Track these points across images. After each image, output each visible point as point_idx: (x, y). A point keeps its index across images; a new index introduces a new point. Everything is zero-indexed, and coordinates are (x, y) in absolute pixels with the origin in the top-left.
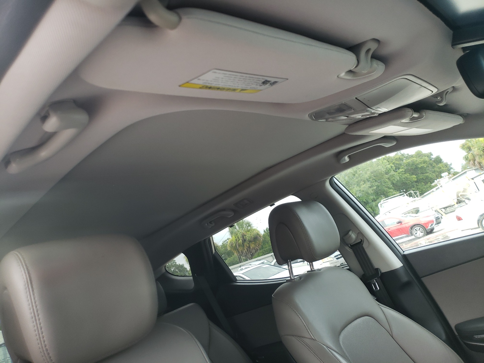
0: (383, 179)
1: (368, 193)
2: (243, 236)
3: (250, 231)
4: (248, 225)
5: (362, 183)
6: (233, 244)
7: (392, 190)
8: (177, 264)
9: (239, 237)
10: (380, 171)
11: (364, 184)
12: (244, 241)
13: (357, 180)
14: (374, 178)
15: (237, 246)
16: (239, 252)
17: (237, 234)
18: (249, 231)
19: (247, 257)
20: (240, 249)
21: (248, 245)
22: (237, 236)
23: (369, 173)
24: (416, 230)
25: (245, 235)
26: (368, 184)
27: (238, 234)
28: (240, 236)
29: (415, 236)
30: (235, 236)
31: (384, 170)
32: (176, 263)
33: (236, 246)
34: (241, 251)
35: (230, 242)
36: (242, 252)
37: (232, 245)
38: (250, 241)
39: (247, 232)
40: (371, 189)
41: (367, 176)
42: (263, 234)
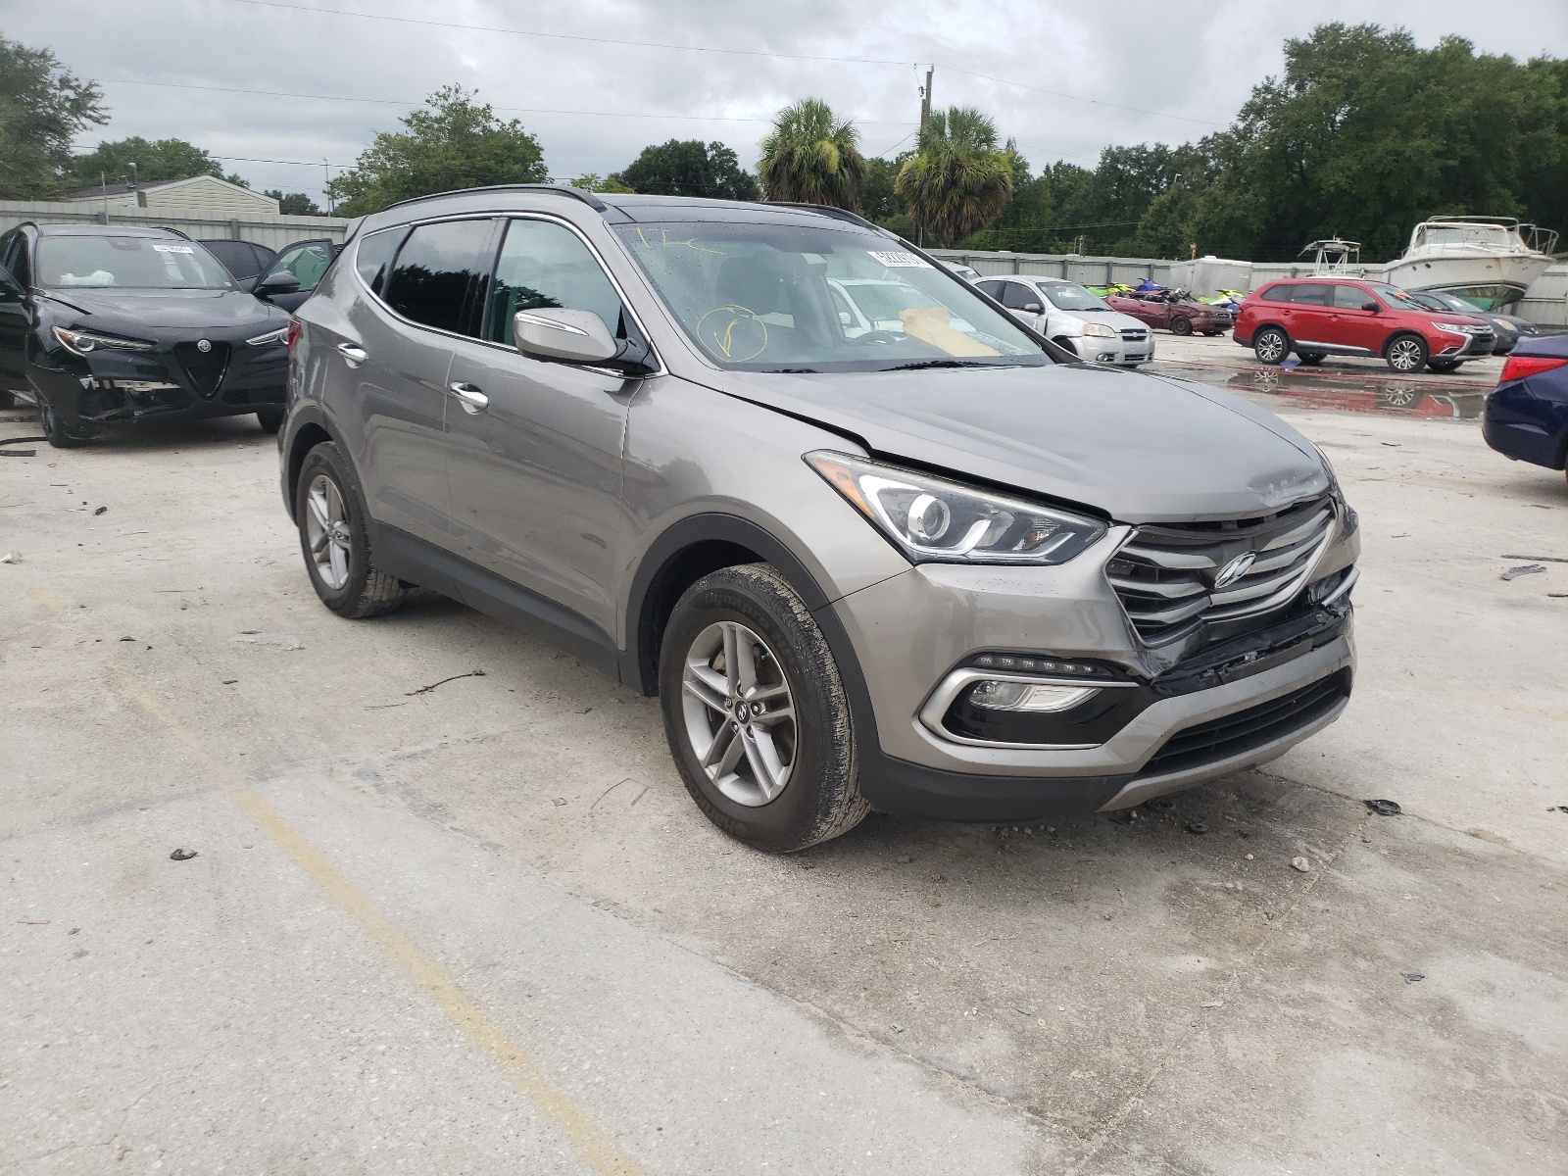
0: (1501, 143)
1: (1419, 172)
2: (955, 166)
3: (983, 158)
4: (983, 137)
5: (1422, 130)
6: (915, 181)
7: (1506, 192)
8: (738, 167)
9: (943, 166)
10: (1507, 110)
11: (1424, 137)
12: (952, 182)
13: (1410, 113)
14: (1473, 125)
15: (925, 192)
16: (922, 211)
17: (938, 154)
18: (978, 156)
19: (942, 238)
20: (930, 205)
21: (956, 200)
22: (935, 160)
23: (1467, 101)
24: (1402, 346)
25: (961, 167)
26: (1437, 143)
27: (942, 156)
28: (945, 160)
29: (1389, 362)
30: (929, 158)
31: (1522, 112)
32: (736, 163)
33: (921, 191)
34: (930, 212)
35: (909, 170)
36: (932, 218)
37: (909, 182)
38: (969, 192)
39: (972, 159)
40: (1437, 163)
41: (1451, 111)
42: (1036, 177)
